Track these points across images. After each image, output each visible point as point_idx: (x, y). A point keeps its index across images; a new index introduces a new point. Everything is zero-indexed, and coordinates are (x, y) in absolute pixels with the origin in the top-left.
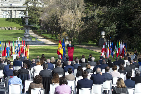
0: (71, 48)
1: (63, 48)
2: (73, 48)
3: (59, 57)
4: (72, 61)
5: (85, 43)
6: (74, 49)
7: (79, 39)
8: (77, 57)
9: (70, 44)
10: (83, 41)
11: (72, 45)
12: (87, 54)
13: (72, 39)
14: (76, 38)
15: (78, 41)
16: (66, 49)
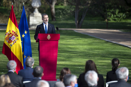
0: (49, 37)
1: (22, 39)
2: (55, 37)
3: (8, 68)
4: (51, 82)
5: (95, 21)
6: (60, 42)
7: (77, 8)
8: (67, 69)
9: (46, 26)
10: (91, 14)
11: (53, 28)
12: (103, 56)
13: (53, 6)
14: (65, 5)
15: (74, 12)
16: (33, 40)
